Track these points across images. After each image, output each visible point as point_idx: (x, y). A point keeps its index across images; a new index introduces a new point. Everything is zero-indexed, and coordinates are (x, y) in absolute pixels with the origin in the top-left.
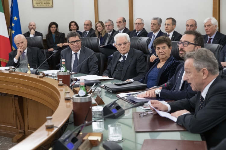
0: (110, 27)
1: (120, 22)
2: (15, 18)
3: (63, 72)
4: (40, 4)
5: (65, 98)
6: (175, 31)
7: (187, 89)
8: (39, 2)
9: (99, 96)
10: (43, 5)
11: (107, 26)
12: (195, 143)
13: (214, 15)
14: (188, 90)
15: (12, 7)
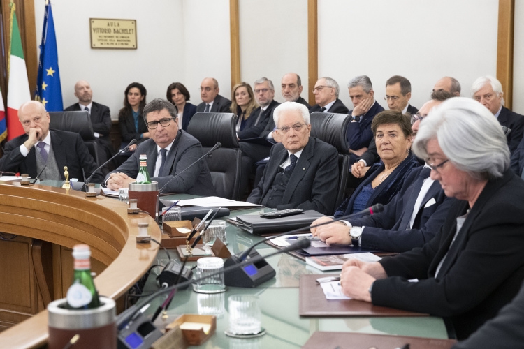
0: (266, 95)
1: (291, 85)
2: (50, 72)
3: (140, 183)
4: (108, 42)
5: (137, 238)
6: (412, 105)
7: (425, 225)
8: (105, 37)
9: (222, 239)
10: (115, 43)
11: (261, 91)
12: (432, 342)
13: (499, 76)
14: (425, 228)
15: (43, 46)
